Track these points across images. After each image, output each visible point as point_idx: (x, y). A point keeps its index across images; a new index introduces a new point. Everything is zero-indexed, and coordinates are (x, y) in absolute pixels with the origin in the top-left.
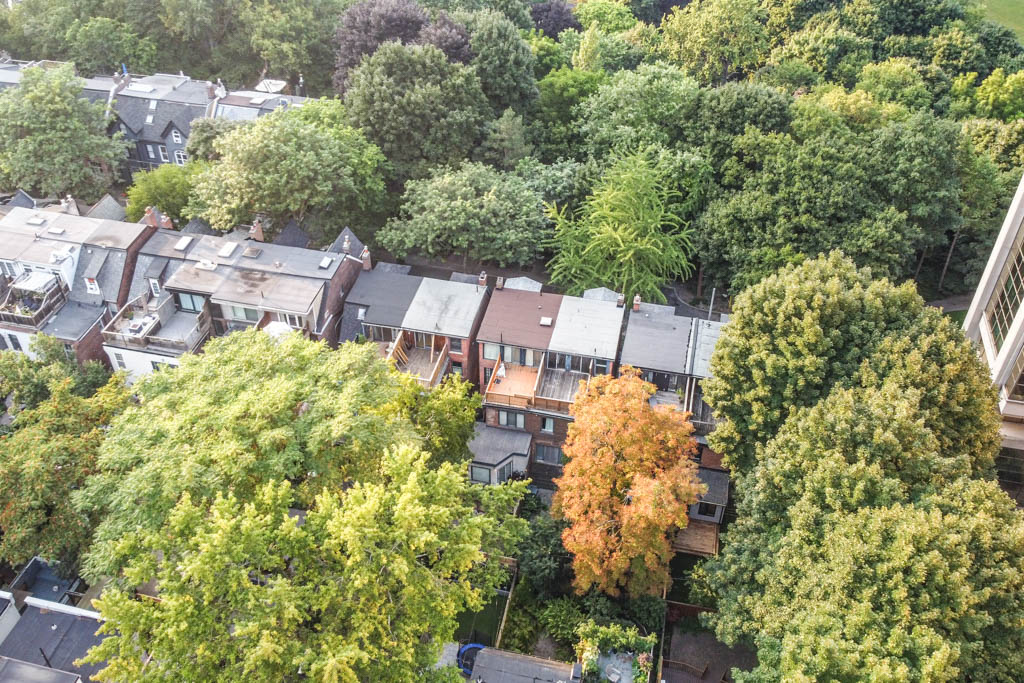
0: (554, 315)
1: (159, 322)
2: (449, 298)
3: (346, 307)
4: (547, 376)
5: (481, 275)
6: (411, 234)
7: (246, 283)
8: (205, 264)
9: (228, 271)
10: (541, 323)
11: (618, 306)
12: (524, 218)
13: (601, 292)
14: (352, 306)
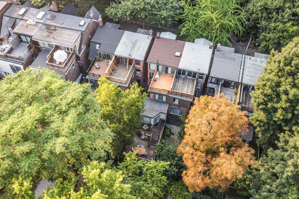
0: (181, 51)
1: (12, 48)
2: (136, 41)
3: (91, 44)
4: (177, 79)
5: (150, 31)
6: (120, 11)
7: (47, 32)
8: (30, 22)
9: (40, 25)
10: (176, 55)
11: (210, 48)
12: (170, 5)
13: (202, 41)
14: (93, 43)
